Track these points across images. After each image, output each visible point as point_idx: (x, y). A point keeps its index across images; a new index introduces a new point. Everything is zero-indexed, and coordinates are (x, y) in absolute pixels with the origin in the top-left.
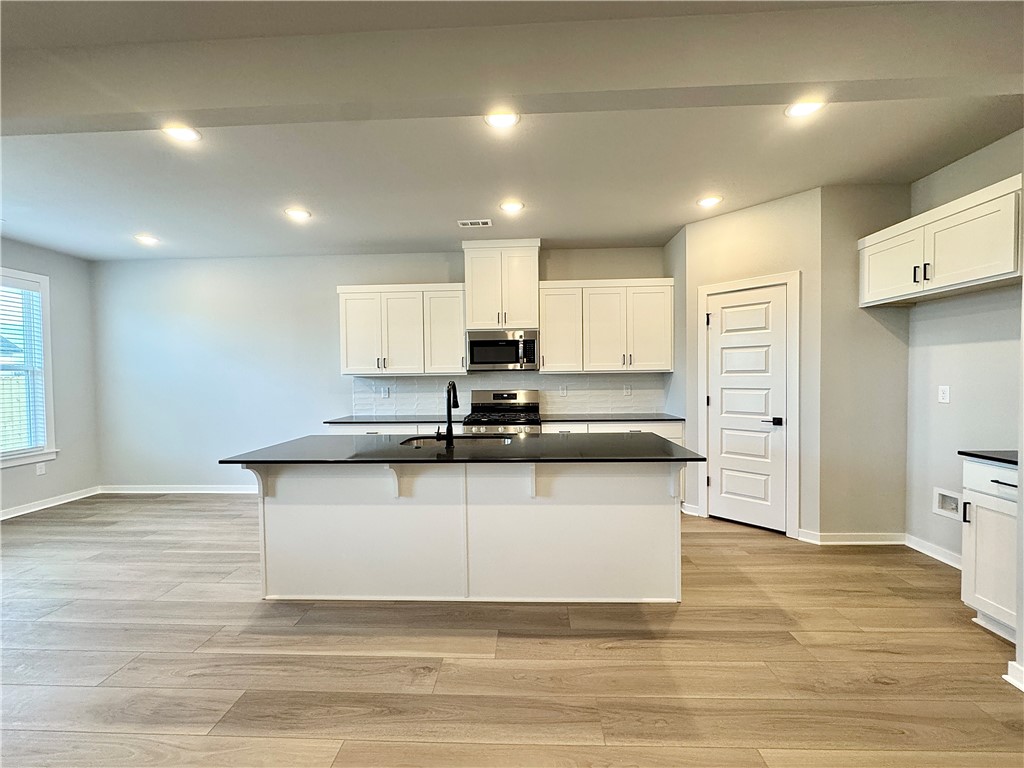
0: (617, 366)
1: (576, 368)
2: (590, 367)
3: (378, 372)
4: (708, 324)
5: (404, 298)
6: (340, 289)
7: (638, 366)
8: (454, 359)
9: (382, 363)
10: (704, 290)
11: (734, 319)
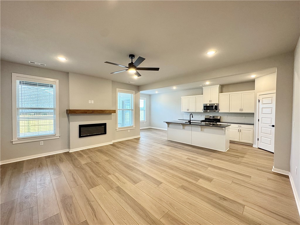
0: (239, 111)
1: (228, 111)
2: (231, 111)
3: (187, 111)
4: (259, 102)
5: (192, 98)
6: (181, 97)
7: (244, 112)
8: (201, 109)
9: (188, 110)
10: (258, 94)
11: (265, 101)
